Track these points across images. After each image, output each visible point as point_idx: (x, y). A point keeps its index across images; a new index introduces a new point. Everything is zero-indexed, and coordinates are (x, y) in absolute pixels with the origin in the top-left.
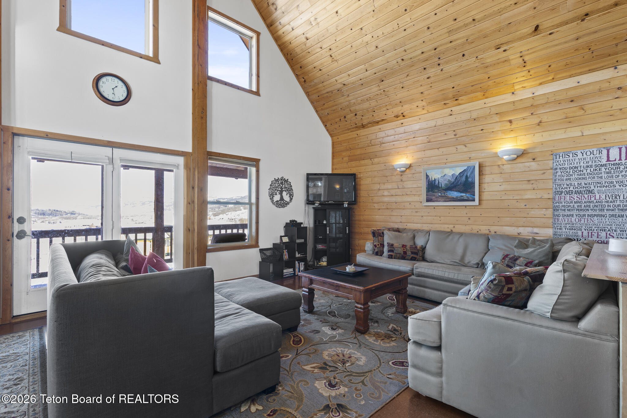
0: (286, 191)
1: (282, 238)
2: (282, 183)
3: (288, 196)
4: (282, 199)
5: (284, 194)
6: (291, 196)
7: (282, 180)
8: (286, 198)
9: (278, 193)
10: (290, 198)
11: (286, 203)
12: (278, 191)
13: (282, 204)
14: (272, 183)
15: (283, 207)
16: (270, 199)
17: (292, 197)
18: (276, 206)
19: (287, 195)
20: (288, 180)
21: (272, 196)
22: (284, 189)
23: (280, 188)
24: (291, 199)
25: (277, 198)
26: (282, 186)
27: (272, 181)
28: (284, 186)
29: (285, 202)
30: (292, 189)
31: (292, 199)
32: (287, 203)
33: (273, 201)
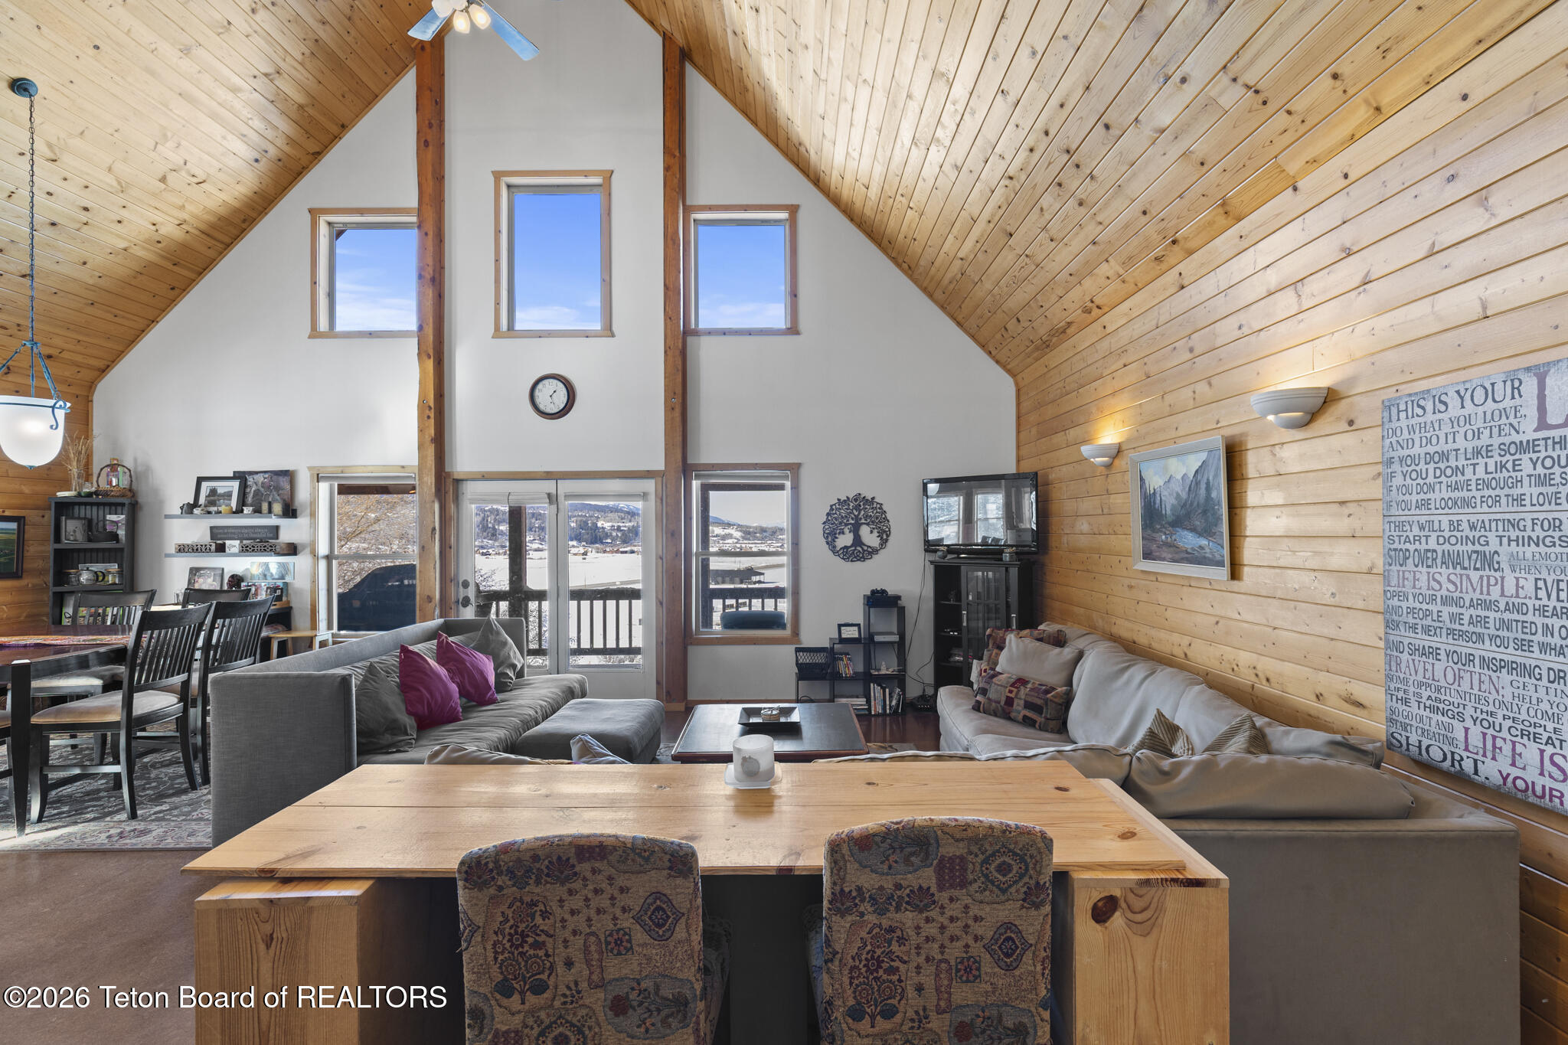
0: (868, 524)
1: (842, 628)
2: (857, 508)
3: (876, 534)
4: (858, 541)
5: (865, 531)
6: (884, 536)
7: (856, 500)
8: (869, 537)
9: (846, 530)
10: (882, 538)
11: (870, 550)
12: (846, 525)
13: (858, 552)
14: (832, 509)
15: (863, 559)
16: (827, 543)
17: (888, 536)
18: (843, 559)
19: (871, 532)
20: (873, 498)
21: (831, 536)
22: (863, 521)
23: (852, 519)
24: (884, 542)
25: (845, 540)
26: (859, 513)
27: (831, 506)
28: (862, 512)
29: (865, 548)
30: (885, 518)
31: (887, 540)
32: (874, 551)
33: (834, 547)
